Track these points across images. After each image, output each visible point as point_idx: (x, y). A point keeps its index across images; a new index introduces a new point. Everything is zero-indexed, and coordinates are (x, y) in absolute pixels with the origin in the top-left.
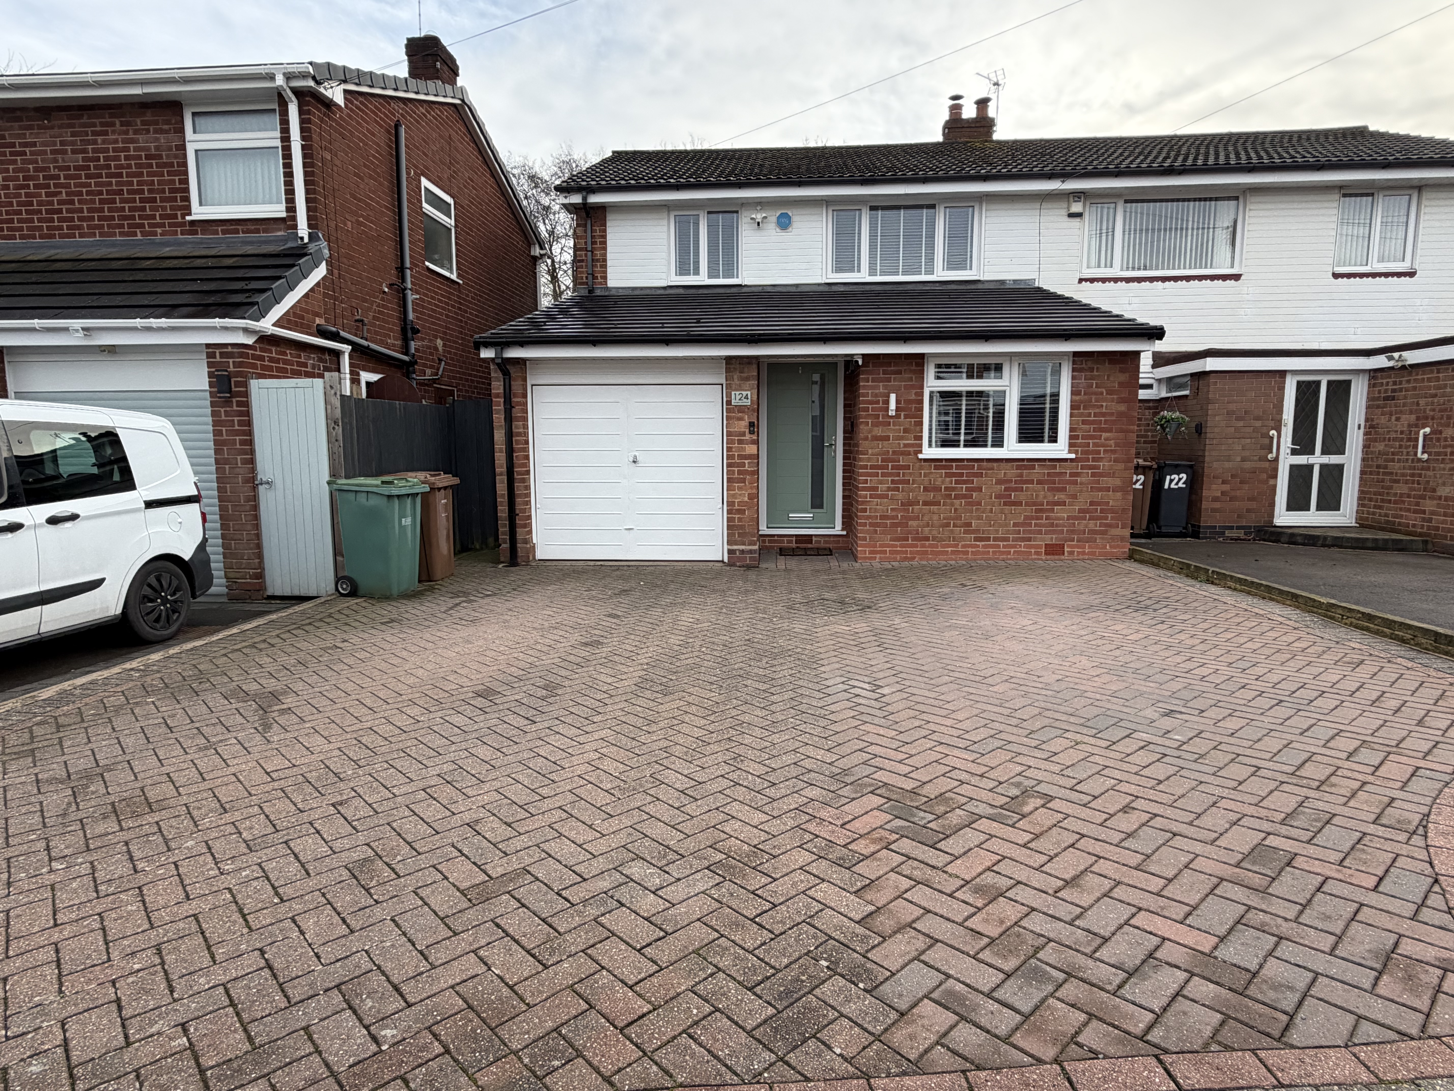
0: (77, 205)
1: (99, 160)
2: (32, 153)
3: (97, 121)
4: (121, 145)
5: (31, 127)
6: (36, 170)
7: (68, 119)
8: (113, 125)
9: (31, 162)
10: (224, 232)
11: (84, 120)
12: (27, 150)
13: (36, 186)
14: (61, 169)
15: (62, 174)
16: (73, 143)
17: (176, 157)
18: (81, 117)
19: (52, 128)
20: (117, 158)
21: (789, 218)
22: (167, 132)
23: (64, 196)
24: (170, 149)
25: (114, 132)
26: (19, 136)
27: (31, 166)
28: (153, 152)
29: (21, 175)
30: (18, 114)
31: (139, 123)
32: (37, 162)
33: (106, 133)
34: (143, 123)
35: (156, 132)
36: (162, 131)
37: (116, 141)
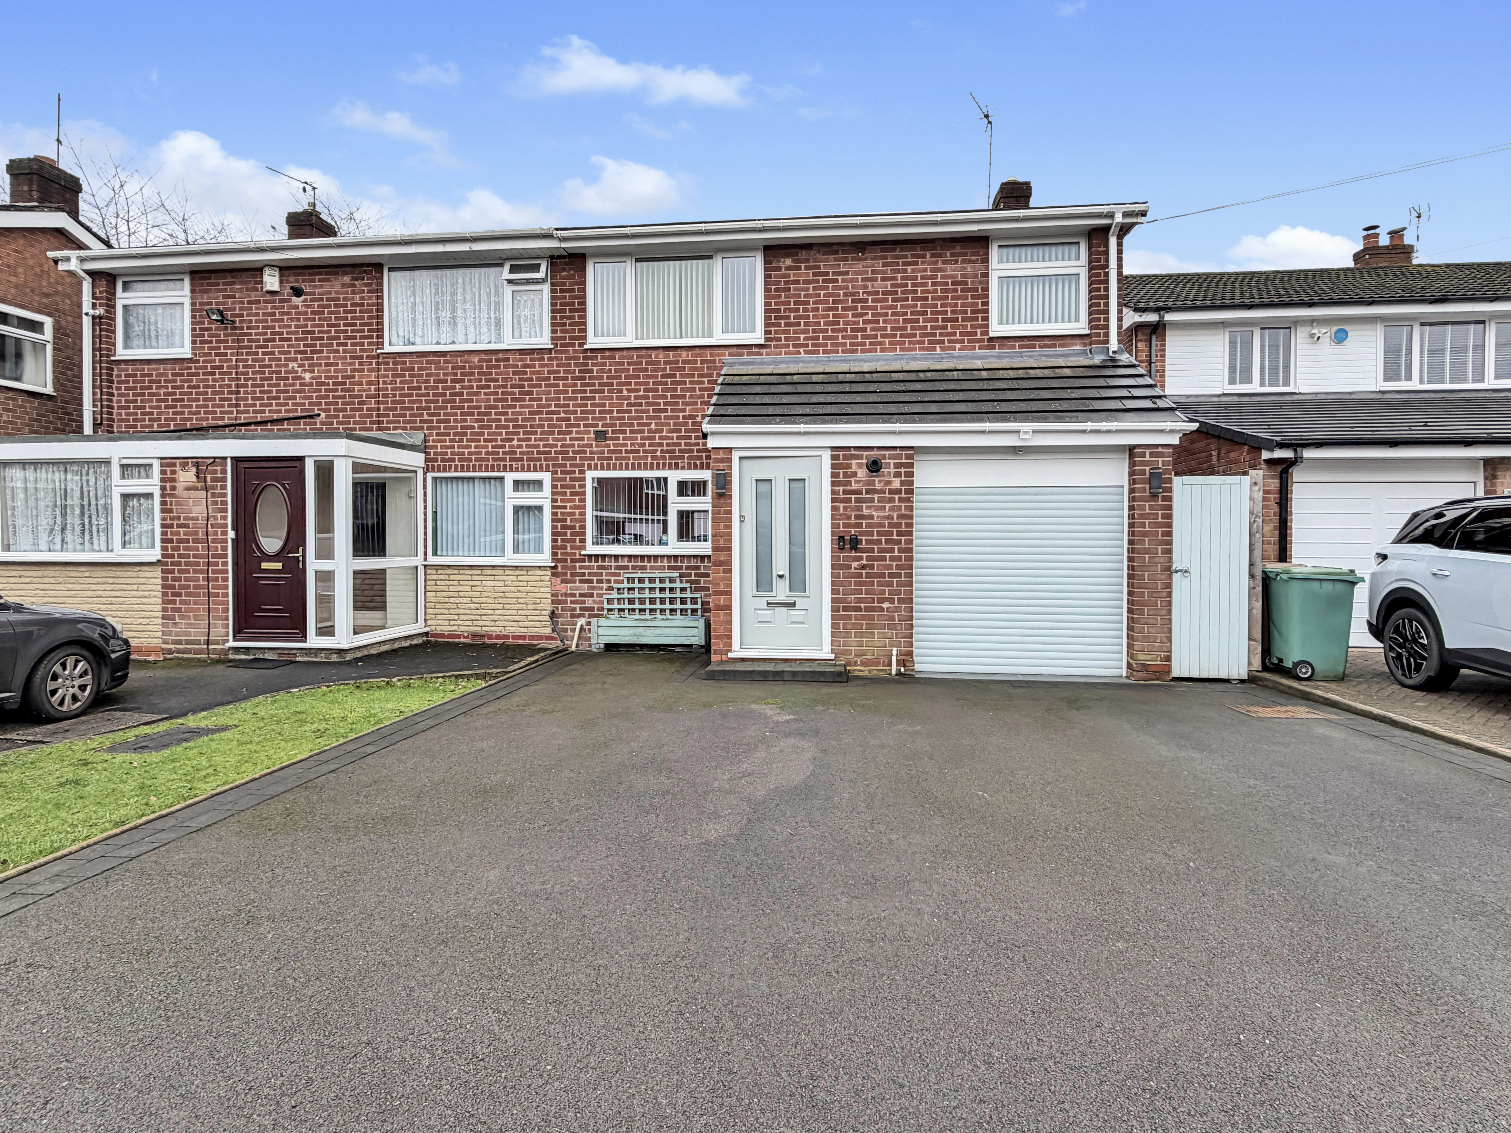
0: (881, 324)
1: (907, 286)
2: (843, 281)
3: (909, 254)
4: (929, 273)
5: (846, 259)
6: (845, 294)
7: (881, 252)
8: (924, 256)
9: (841, 288)
10: (1020, 347)
11: (897, 253)
12: (840, 278)
13: (843, 309)
14: (869, 294)
15: (870, 298)
16: (883, 272)
17: (981, 283)
18: (894, 250)
19: (865, 259)
20: (925, 285)
21: (1346, 333)
22: (974, 262)
23: (870, 317)
24: (976, 276)
25: (923, 263)
26: (832, 266)
27: (841, 292)
28: (959, 279)
29: (831, 299)
30: (835, 248)
31: (948, 255)
32: (847, 288)
33: (916, 263)
34: (952, 255)
35: (963, 262)
36: (970, 262)
37: (925, 270)
